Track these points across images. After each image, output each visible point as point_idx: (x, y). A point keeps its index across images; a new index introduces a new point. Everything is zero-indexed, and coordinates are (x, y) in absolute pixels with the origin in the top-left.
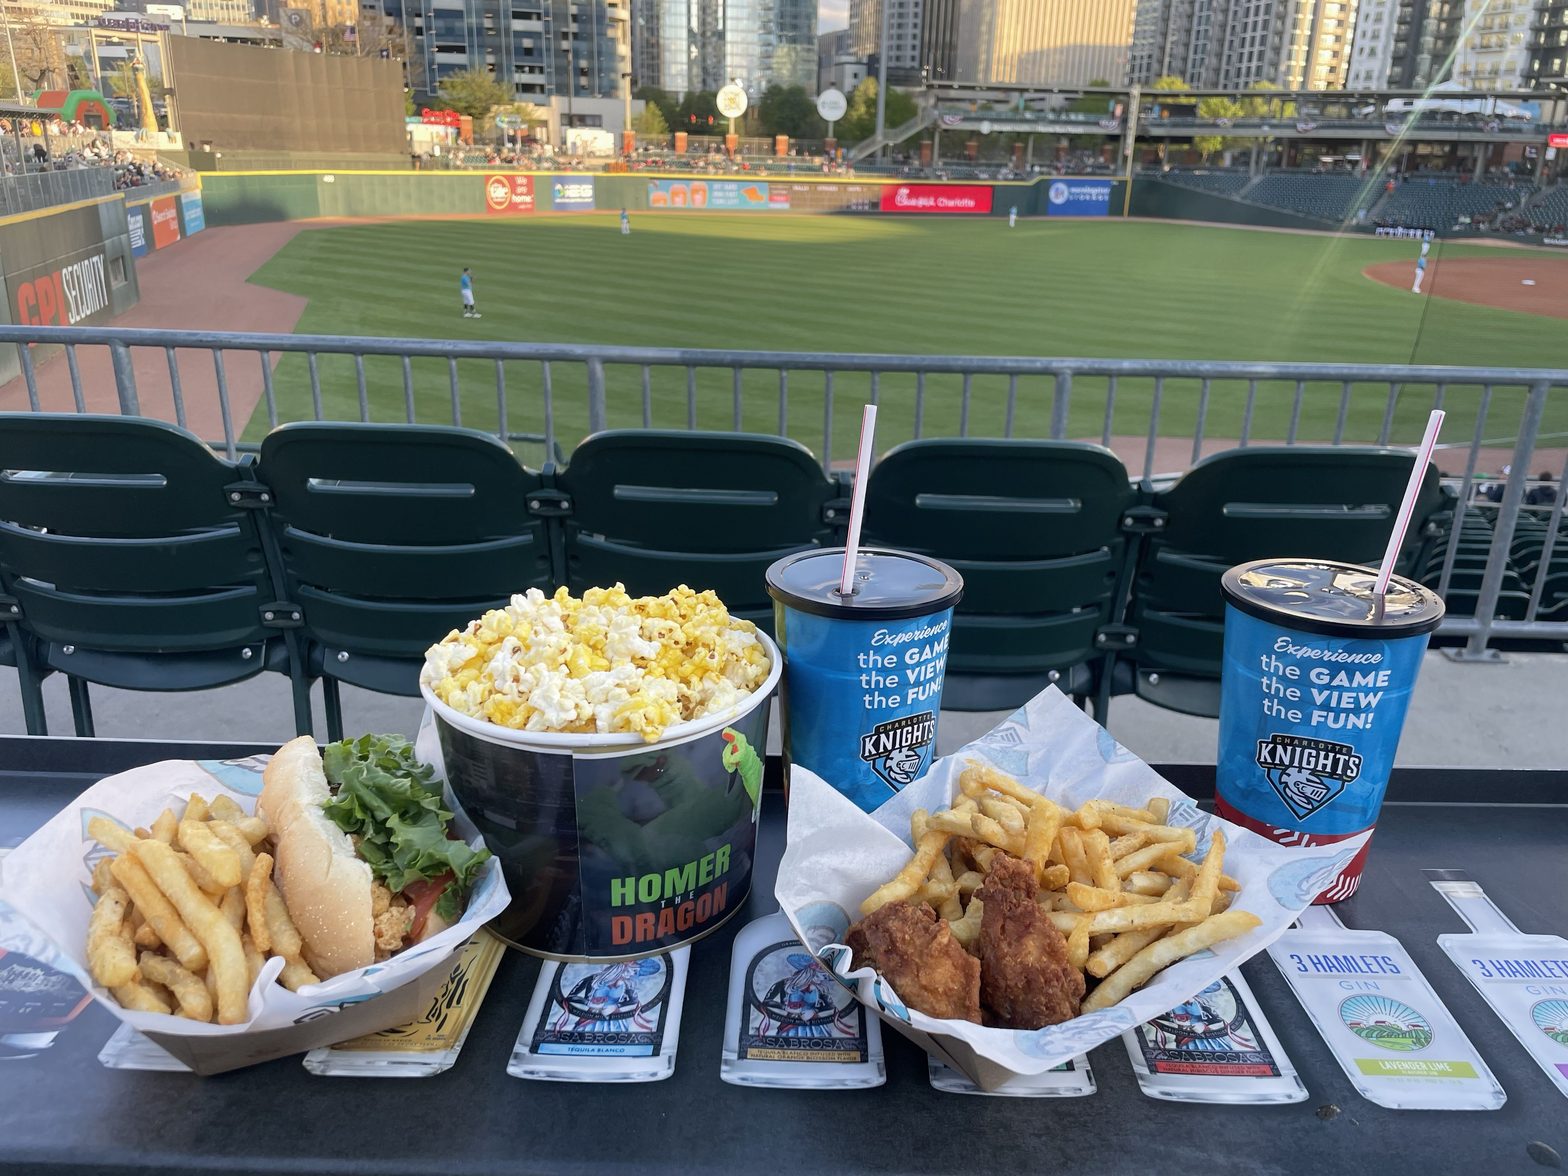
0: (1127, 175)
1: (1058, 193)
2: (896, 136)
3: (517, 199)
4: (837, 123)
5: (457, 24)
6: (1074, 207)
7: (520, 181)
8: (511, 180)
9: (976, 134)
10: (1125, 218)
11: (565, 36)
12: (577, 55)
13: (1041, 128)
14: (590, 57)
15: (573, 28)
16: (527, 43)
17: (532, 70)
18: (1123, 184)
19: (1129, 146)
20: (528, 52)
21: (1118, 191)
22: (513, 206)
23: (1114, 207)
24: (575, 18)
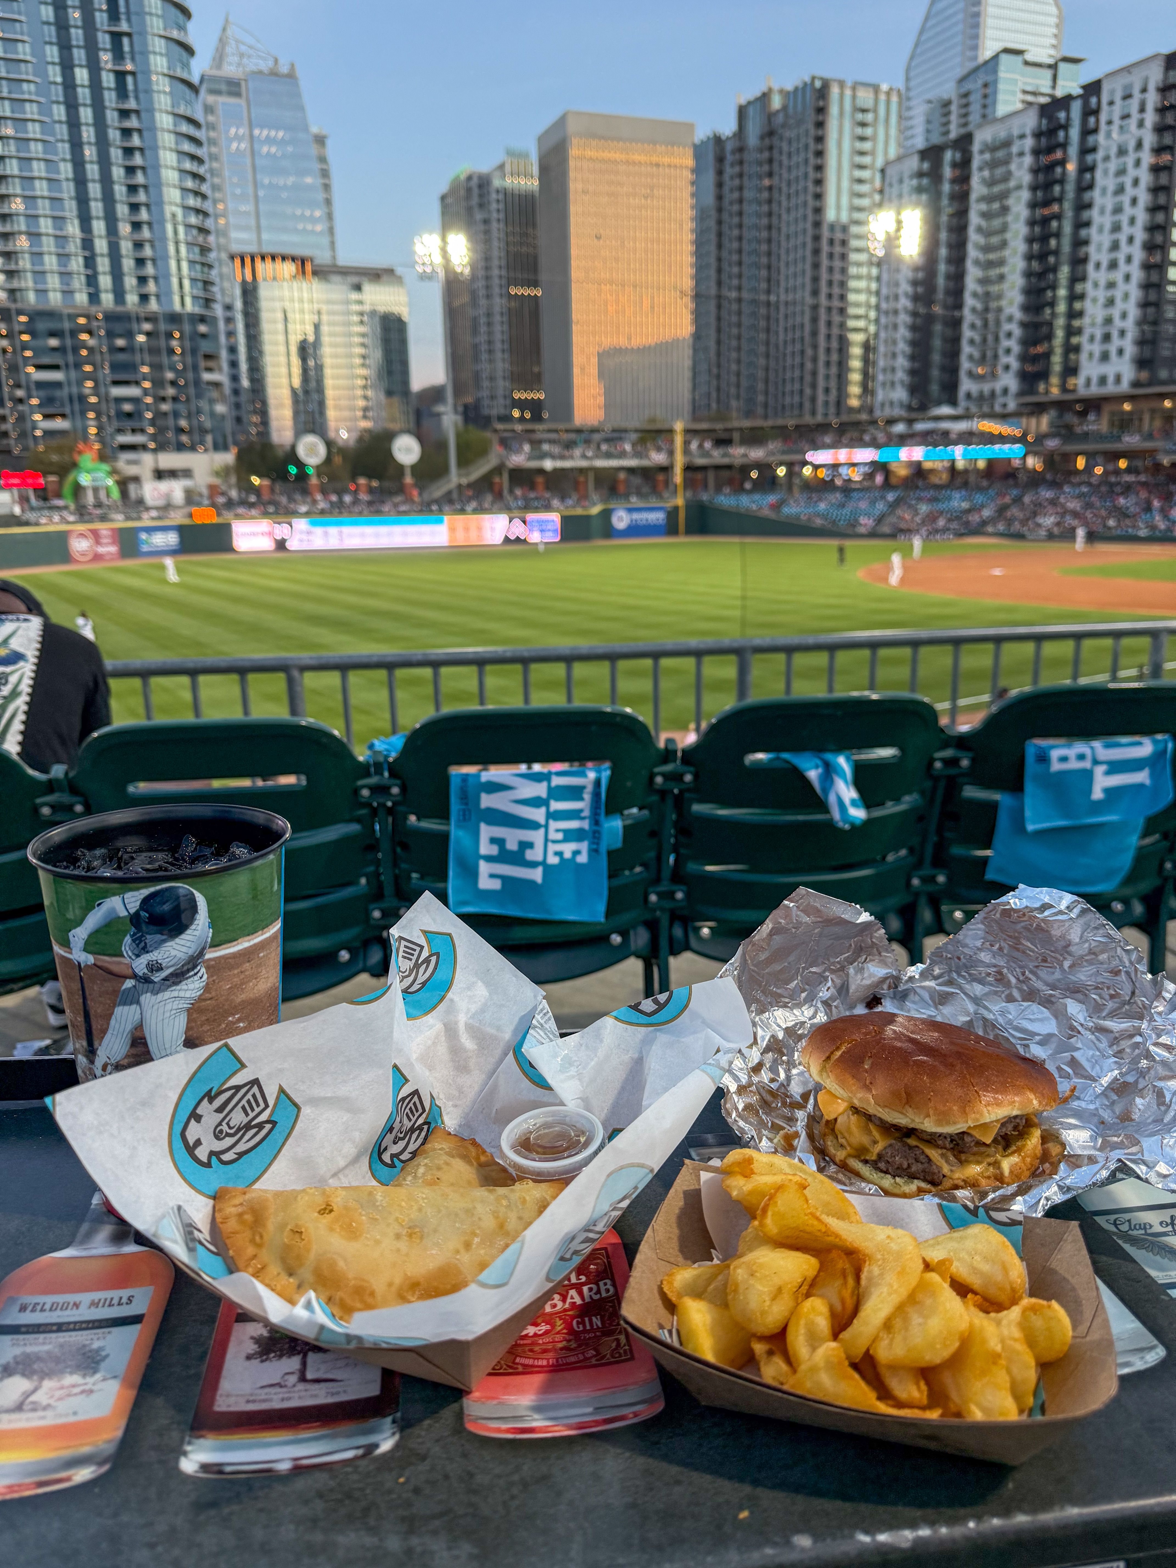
0: (680, 501)
1: (621, 519)
2: (468, 475)
3: (101, 550)
4: (414, 467)
5: (58, 393)
6: (635, 530)
7: (104, 532)
8: (95, 534)
9: (541, 471)
10: (682, 539)
11: (164, 399)
12: (176, 415)
13: (600, 463)
14: (189, 417)
15: (171, 391)
16: (127, 407)
17: (134, 431)
18: (676, 508)
19: (678, 477)
20: (129, 415)
21: (672, 514)
22: (97, 557)
23: (671, 528)
24: (173, 383)
